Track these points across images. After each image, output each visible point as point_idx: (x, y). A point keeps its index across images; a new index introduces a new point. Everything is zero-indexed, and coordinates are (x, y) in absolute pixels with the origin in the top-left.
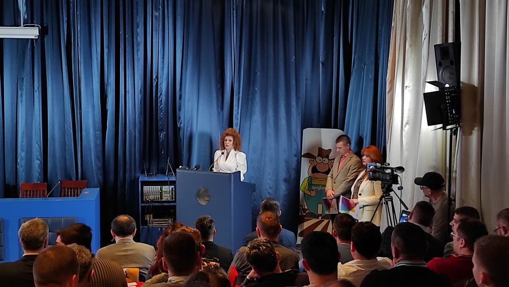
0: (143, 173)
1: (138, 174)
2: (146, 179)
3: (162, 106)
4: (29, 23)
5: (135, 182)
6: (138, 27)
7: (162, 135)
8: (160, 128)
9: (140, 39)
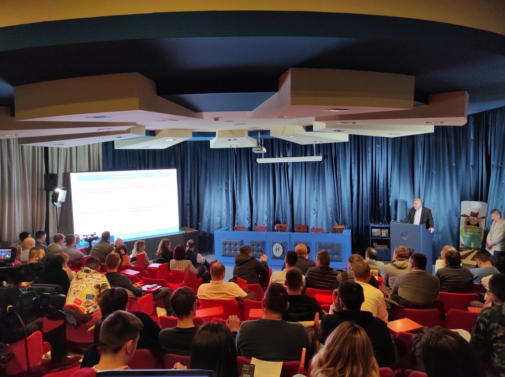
0: (371, 222)
1: (369, 223)
2: (373, 226)
3: (381, 190)
4: (318, 154)
5: (367, 227)
6: (368, 153)
7: (381, 205)
8: (380, 201)
9: (370, 158)
